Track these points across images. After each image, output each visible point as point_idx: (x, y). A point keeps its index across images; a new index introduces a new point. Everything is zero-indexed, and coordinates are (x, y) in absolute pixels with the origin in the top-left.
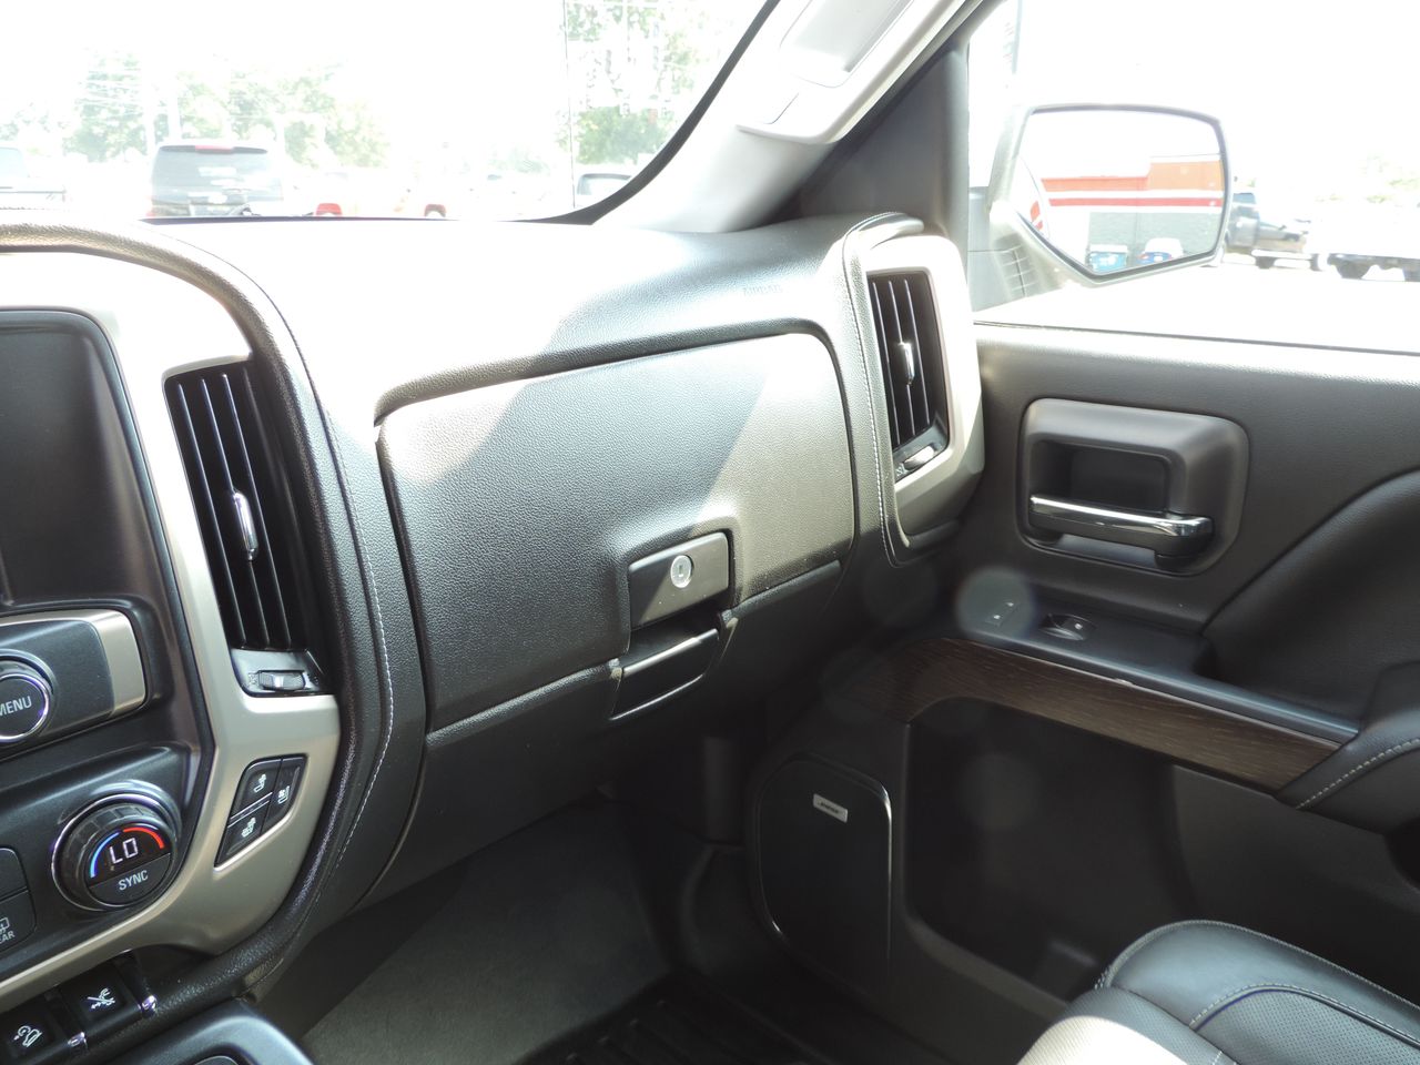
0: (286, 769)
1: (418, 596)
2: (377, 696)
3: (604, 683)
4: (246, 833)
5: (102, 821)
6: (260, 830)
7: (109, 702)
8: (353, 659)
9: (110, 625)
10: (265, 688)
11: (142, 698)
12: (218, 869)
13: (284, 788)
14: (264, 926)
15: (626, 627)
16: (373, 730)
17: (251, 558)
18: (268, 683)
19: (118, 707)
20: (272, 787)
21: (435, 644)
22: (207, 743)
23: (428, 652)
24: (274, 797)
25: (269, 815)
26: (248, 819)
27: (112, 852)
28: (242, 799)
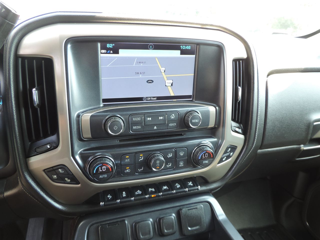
0: (233, 148)
1: (267, 118)
2: (253, 138)
3: (299, 150)
4: (224, 159)
5: (203, 148)
6: (226, 160)
7: (208, 125)
8: (251, 129)
9: (212, 109)
10: (235, 130)
11: (213, 126)
12: (218, 165)
13: (232, 152)
14: (220, 179)
15: (309, 138)
16: (250, 146)
17: (238, 102)
18: (235, 129)
19: (209, 126)
20: (230, 152)
21: (267, 130)
22: (223, 138)
23: (265, 131)
24: (230, 154)
25: (228, 157)
26: (225, 157)
27: (203, 155)
28: (226, 152)
